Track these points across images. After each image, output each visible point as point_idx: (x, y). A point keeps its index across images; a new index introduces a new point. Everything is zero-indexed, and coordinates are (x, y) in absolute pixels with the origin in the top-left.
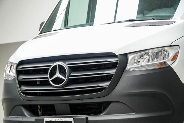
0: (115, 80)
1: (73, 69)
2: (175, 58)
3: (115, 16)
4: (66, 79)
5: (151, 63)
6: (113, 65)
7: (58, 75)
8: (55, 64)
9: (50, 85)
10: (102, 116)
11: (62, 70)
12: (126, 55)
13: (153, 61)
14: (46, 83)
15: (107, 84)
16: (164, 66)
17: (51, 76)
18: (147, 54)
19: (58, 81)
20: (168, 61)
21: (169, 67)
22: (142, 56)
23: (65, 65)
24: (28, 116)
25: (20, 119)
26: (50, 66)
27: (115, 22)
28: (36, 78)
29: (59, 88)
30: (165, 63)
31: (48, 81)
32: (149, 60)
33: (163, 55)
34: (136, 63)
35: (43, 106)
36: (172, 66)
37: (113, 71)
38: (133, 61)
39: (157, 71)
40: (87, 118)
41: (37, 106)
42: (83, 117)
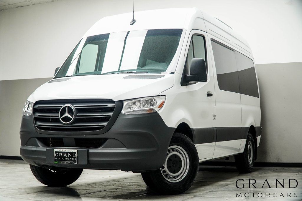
0: (112, 121)
1: (79, 110)
2: (161, 105)
4: (73, 118)
5: (142, 108)
6: (111, 109)
7: (67, 114)
8: (65, 106)
9: (60, 122)
10: (100, 149)
11: (70, 111)
12: (121, 102)
13: (143, 106)
14: (57, 120)
15: (105, 124)
16: (152, 111)
17: (61, 115)
18: (139, 101)
19: (66, 119)
20: (156, 107)
21: (156, 112)
22: (135, 103)
23: (73, 107)
24: (41, 147)
25: (34, 148)
26: (61, 107)
28: (49, 116)
29: (67, 125)
30: (153, 109)
31: (59, 119)
32: (140, 106)
33: (152, 103)
34: (129, 108)
35: (54, 139)
36: (159, 112)
37: (111, 114)
38: (128, 106)
39: (146, 115)
40: (88, 151)
41: (49, 138)
42: (85, 149)
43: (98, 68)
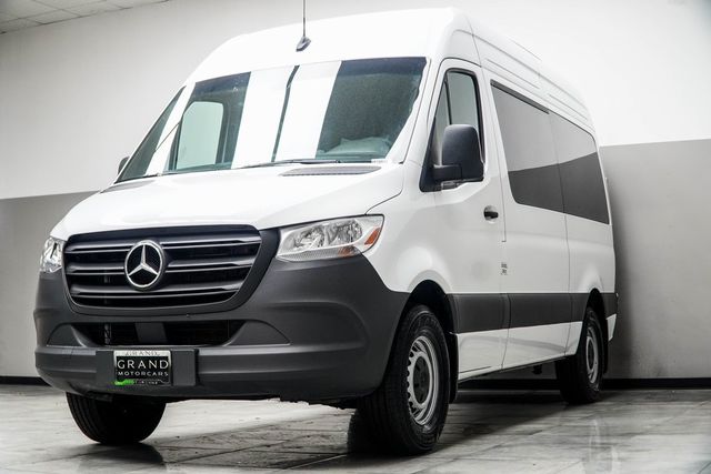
0: (253, 277)
1: (173, 255)
2: (373, 239)
3: (275, 152)
4: (158, 274)
5: (326, 246)
6: (251, 250)
7: (143, 266)
8: (140, 244)
9: (128, 285)
10: (225, 348)
11: (152, 256)
12: (276, 231)
13: (330, 242)
14: (120, 281)
15: (238, 285)
16: (351, 253)
17: (131, 268)
18: (319, 229)
19: (143, 277)
20: (359, 244)
21: (361, 255)
22: (308, 234)
23: (158, 248)
24: (84, 346)
25: (67, 351)
26: (130, 247)
27: (273, 164)
28: (102, 271)
29: (144, 292)
30: (353, 248)
31: (125, 276)
32: (321, 242)
33: (350, 232)
34: (295, 245)
35: (114, 326)
36: (367, 255)
37: (250, 261)
38: (291, 242)
39: (336, 263)
40: (197, 352)
41: (103, 325)
42: (190, 348)
43: (225, 155)
